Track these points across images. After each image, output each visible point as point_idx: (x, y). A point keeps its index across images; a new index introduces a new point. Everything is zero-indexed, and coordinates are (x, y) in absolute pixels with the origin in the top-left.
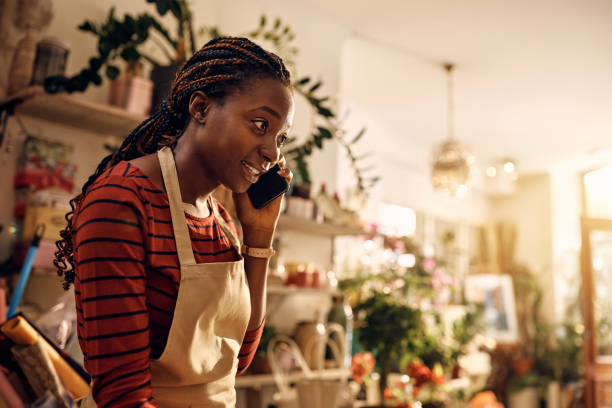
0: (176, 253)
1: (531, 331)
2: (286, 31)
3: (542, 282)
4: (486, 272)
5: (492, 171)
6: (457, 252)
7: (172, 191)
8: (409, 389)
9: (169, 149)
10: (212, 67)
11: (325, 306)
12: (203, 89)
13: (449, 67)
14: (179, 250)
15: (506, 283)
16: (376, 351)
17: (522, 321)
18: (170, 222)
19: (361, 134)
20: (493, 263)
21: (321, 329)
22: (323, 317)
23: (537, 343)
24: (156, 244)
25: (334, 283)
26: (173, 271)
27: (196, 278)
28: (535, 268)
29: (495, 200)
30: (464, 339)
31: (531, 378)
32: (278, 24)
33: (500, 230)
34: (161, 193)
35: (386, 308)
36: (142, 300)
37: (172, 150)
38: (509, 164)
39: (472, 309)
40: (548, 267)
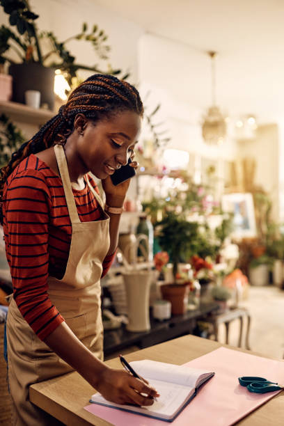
0: (68, 216)
1: (264, 228)
2: (101, 34)
3: (272, 197)
4: (236, 192)
5: (240, 124)
6: (216, 180)
7: (64, 176)
8: (191, 273)
9: (61, 146)
10: (91, 99)
11: (135, 223)
12: (84, 113)
13: (212, 54)
14: (70, 214)
15: (248, 199)
16: (170, 251)
17: (259, 223)
18: (64, 196)
19: (158, 108)
20: (240, 186)
21: (133, 238)
22: (134, 230)
23: (268, 237)
24: (56, 212)
25: (140, 208)
26: (67, 228)
27: (81, 232)
28: (267, 188)
29: (242, 143)
30: (222, 238)
31: (264, 259)
32: (95, 30)
33: (245, 164)
34: (57, 178)
35: (176, 223)
36: (45, 247)
37: (63, 147)
38: (251, 118)
39: (226, 217)
40: (276, 186)
